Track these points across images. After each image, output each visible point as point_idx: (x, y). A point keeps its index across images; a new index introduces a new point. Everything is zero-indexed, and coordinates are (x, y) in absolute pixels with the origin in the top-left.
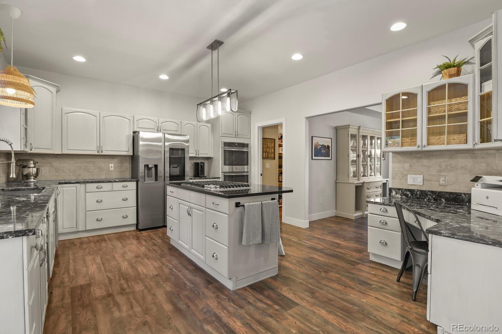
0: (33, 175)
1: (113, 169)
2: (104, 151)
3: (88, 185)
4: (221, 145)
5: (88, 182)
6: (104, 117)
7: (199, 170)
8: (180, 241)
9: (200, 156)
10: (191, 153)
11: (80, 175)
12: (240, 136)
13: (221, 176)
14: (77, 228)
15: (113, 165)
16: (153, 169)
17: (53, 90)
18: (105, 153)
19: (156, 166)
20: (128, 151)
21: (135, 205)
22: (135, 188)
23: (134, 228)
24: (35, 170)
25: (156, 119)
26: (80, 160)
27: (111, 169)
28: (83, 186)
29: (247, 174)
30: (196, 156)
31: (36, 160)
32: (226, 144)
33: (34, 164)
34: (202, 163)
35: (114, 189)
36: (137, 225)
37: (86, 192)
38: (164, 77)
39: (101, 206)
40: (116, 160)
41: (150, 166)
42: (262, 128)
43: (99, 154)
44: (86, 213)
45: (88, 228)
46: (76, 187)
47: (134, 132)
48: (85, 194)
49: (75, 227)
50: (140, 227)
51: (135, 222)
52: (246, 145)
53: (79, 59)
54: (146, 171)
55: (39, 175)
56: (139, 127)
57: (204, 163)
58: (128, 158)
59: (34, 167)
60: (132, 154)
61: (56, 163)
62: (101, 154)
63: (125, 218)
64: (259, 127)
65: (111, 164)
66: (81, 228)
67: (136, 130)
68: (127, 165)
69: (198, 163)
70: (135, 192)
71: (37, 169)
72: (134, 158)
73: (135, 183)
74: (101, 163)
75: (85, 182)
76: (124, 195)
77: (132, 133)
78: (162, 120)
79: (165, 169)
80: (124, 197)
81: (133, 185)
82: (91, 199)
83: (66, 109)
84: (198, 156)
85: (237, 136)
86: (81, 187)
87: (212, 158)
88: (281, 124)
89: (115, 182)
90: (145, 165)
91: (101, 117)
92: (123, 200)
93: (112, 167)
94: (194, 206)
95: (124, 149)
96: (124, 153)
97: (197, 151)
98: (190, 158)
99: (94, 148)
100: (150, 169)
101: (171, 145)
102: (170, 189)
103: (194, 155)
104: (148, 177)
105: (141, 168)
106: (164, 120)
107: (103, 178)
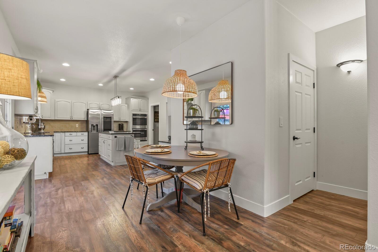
0: (42, 128)
1: (78, 127)
2: (73, 118)
3: (66, 133)
4: (131, 115)
5: (66, 132)
6: (73, 103)
7: (121, 127)
8: (105, 156)
9: (121, 120)
10: (115, 118)
11: (62, 129)
12: (142, 111)
13: (131, 131)
14: (61, 152)
15: (78, 125)
16: (96, 127)
17: (51, 92)
18: (74, 119)
19: (97, 125)
20: (85, 118)
21: (87, 143)
22: (87, 135)
23: (87, 153)
24: (43, 126)
25: (98, 103)
26: (62, 122)
27: (77, 127)
28: (64, 133)
29: (147, 130)
30: (119, 120)
31: (44, 122)
32: (134, 115)
33: (43, 124)
34: (122, 124)
35: (77, 135)
36: (88, 152)
37: (65, 136)
38: (101, 85)
39: (71, 142)
40: (79, 122)
41: (94, 125)
42: (153, 107)
43: (71, 119)
44: (65, 145)
45: (66, 152)
46: (61, 134)
47: (88, 109)
48: (65, 137)
49: (60, 151)
50: (89, 153)
51: (87, 151)
52: (145, 115)
53: (63, 80)
54: (92, 128)
55: (45, 128)
56: (90, 107)
57: (123, 124)
58: (85, 121)
59: (43, 125)
60: (86, 119)
61: (52, 124)
62: (72, 119)
63: (83, 148)
64: (151, 106)
65: (77, 124)
66: (63, 152)
67: (88, 108)
68: (85, 125)
69: (120, 124)
70: (87, 136)
71: (44, 126)
72: (87, 121)
73: (87, 133)
74: (72, 124)
75: (64, 132)
76: (82, 138)
77: (86, 110)
78: (101, 103)
79: (101, 127)
80: (82, 139)
81: (86, 134)
82: (67, 139)
83: (57, 100)
84: (120, 121)
85: (140, 110)
86: (63, 134)
87: (128, 121)
88: (158, 106)
89: (78, 132)
90: (92, 125)
91: (72, 103)
92: (82, 140)
93: (77, 126)
94: (105, 139)
95: (83, 117)
96: (83, 119)
97: (120, 118)
98: (115, 122)
99: (69, 117)
100: (94, 126)
101: (104, 116)
102: (100, 134)
103: (118, 120)
104: (93, 130)
105: (90, 126)
106: (102, 103)
107: (73, 130)
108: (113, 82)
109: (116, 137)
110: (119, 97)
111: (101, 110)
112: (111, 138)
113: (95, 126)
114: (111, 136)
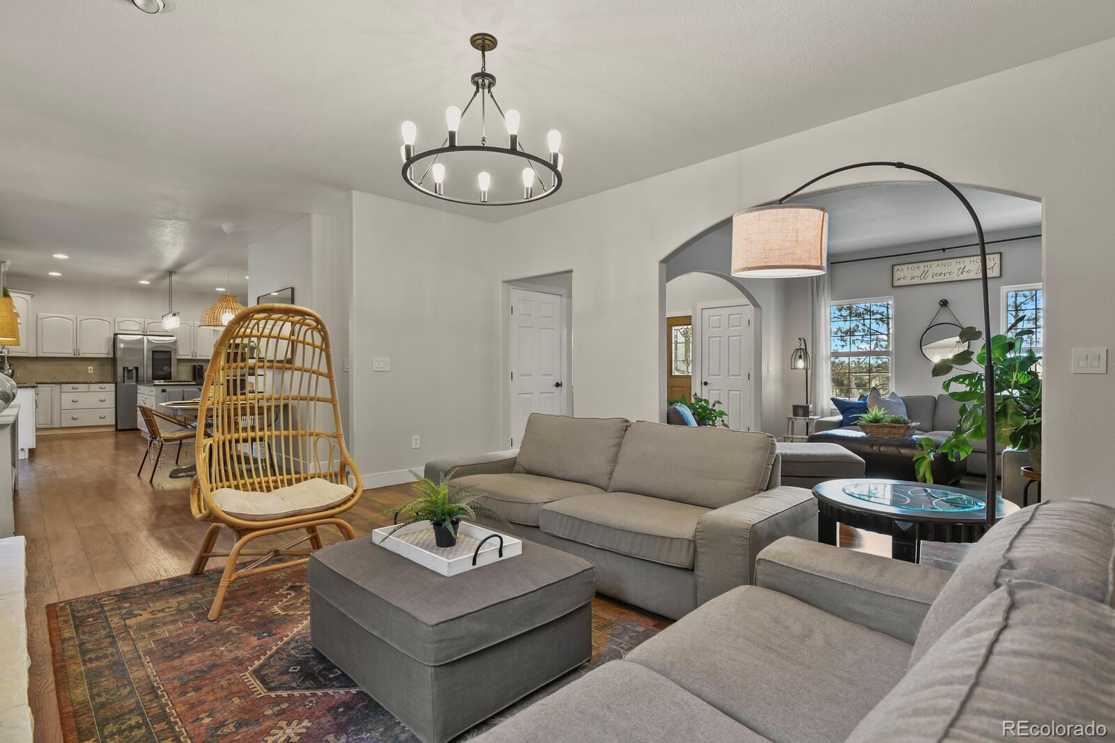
1: (92, 372)
2: (80, 354)
3: (63, 385)
5: (63, 383)
6: (81, 321)
7: (197, 374)
9: (198, 358)
10: (183, 353)
11: (55, 377)
14: (52, 425)
15: (92, 368)
16: (134, 371)
17: (29, 298)
18: (82, 355)
19: (137, 369)
20: (109, 353)
21: (114, 406)
22: (114, 389)
23: (113, 429)
25: (141, 320)
26: (55, 363)
27: (89, 372)
28: (58, 386)
33: (9, 366)
34: (199, 366)
35: (90, 390)
36: (116, 425)
37: (61, 392)
38: (144, 282)
39: (76, 405)
40: (95, 363)
41: (130, 368)
43: (75, 356)
44: (61, 411)
45: (63, 426)
46: (53, 387)
47: (115, 334)
48: (61, 394)
49: (50, 423)
50: (119, 428)
51: (114, 423)
53: (55, 274)
54: (126, 373)
56: (122, 329)
57: (202, 366)
58: (109, 361)
60: (112, 356)
62: (78, 356)
63: (104, 418)
65: (90, 366)
66: (57, 425)
67: (117, 332)
68: (109, 368)
69: (195, 366)
70: (114, 392)
72: (113, 360)
73: (113, 385)
74: (78, 366)
75: (60, 383)
76: (102, 396)
77: (112, 336)
78: (148, 321)
79: (147, 371)
80: (102, 398)
81: (111, 387)
82: (67, 398)
83: (41, 315)
84: (195, 358)
86: (56, 388)
89: (92, 383)
90: (124, 368)
91: (78, 321)
92: (101, 401)
93: (91, 370)
94: (147, 396)
95: (103, 351)
96: (104, 356)
97: (194, 353)
98: (180, 361)
99: (71, 351)
100: (130, 371)
101: (153, 347)
102: (139, 387)
103: (190, 357)
104: (128, 379)
105: (120, 371)
106: (150, 321)
107: (81, 380)
108: (167, 281)
109: (164, 391)
110: (174, 315)
111: (147, 335)
112: (154, 393)
113: (132, 370)
114: (154, 389)
